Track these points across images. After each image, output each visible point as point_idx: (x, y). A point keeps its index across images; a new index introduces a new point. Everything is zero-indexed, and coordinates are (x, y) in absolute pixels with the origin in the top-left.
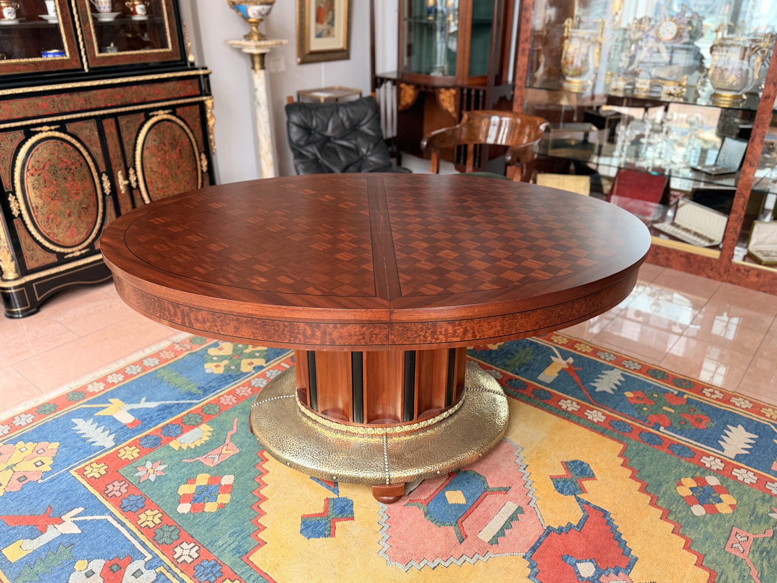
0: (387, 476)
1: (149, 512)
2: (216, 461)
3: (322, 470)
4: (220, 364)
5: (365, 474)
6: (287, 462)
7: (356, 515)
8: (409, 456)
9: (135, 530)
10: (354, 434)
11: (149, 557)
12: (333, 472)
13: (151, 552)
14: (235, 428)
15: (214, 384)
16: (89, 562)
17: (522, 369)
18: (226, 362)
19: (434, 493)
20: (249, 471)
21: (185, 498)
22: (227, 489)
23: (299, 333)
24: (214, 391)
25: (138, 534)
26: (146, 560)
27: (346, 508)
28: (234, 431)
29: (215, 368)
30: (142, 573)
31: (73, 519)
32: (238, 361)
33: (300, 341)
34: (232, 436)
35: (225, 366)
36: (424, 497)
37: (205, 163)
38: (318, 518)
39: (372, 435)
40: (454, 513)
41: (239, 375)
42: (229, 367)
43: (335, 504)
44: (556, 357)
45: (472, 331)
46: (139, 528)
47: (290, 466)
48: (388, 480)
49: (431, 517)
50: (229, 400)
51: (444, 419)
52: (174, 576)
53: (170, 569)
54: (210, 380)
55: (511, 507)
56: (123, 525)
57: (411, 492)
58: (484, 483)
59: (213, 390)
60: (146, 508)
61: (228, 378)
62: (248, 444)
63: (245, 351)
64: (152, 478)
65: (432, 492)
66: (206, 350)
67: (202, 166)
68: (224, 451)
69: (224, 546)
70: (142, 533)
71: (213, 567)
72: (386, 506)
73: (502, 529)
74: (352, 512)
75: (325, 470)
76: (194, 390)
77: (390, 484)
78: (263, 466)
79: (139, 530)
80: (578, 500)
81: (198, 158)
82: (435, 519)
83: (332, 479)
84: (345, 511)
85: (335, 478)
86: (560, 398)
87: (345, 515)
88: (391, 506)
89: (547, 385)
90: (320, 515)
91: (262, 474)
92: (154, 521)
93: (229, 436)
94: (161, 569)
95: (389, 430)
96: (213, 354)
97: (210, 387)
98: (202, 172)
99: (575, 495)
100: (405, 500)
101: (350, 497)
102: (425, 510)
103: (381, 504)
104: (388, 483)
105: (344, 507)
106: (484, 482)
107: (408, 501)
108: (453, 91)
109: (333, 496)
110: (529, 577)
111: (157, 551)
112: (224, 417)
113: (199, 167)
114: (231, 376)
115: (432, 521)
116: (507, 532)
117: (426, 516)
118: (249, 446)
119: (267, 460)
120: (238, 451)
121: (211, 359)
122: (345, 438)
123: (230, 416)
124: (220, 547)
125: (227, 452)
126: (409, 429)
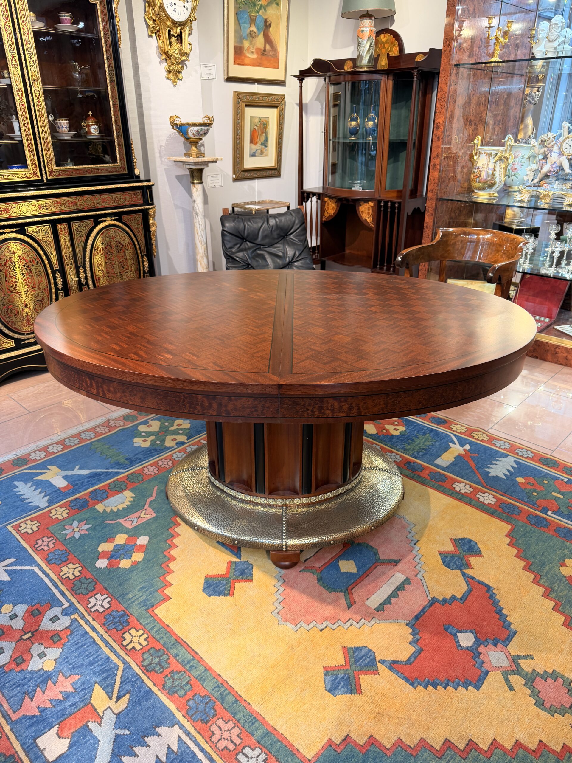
0: (284, 543)
1: (71, 566)
2: (135, 524)
3: (226, 534)
4: (147, 439)
5: (264, 541)
6: (195, 527)
7: (254, 578)
8: (305, 526)
9: (57, 580)
10: (257, 504)
11: (67, 605)
12: (235, 536)
13: (68, 600)
14: (154, 495)
15: (140, 456)
16: (14, 607)
17: (421, 454)
18: (153, 437)
19: (328, 562)
20: (162, 533)
21: (104, 555)
22: (141, 548)
23: (197, 404)
24: (139, 462)
25: (59, 584)
26: (63, 607)
27: (246, 571)
28: (153, 498)
29: (143, 442)
30: (59, 619)
31: (4, 568)
32: (164, 437)
33: (199, 411)
34: (151, 502)
35: (151, 441)
36: (318, 565)
37: (146, 264)
38: (220, 579)
39: (273, 505)
40: (346, 580)
41: (163, 449)
42: (155, 442)
43: (236, 567)
44: (455, 444)
45: (357, 408)
46: (61, 579)
47: (198, 530)
48: (284, 547)
49: (323, 583)
50: (152, 470)
52: (86, 623)
53: (84, 616)
54: (137, 452)
55: (399, 578)
56: (47, 575)
57: (307, 560)
58: (375, 555)
59: (138, 461)
60: (68, 562)
61: (153, 451)
62: (164, 509)
63: (170, 429)
64: (77, 536)
65: (326, 561)
66: (137, 426)
67: (144, 267)
68: (142, 515)
69: (134, 599)
70: (63, 584)
71: (121, 618)
72: (283, 571)
73: (389, 598)
74: (251, 575)
75: (228, 535)
76: (122, 460)
77: (286, 551)
78: (176, 530)
79: (61, 581)
80: (464, 574)
81: (140, 260)
82: (327, 586)
83: (234, 543)
84: (245, 573)
85: (236, 542)
86: (455, 481)
87: (245, 577)
88: (287, 571)
89: (443, 469)
90: (222, 575)
91: (173, 536)
92: (74, 573)
93: (148, 502)
94: (76, 616)
95: (288, 502)
96: (142, 430)
97: (137, 458)
98: (144, 272)
99: (461, 570)
100: (301, 567)
101: (251, 561)
102: (319, 576)
103: (279, 569)
104: (284, 549)
105: (244, 570)
106: (376, 554)
107: (303, 568)
108: (371, 204)
109: (235, 559)
110: (410, 643)
111: (74, 600)
112: (146, 485)
113: (142, 268)
114: (155, 450)
115: (324, 587)
116: (393, 600)
117: (318, 581)
118: (165, 511)
119: (180, 525)
120: (154, 515)
121: (140, 434)
122: (249, 507)
123: (152, 484)
124: (130, 599)
125: (145, 516)
126: (307, 501)
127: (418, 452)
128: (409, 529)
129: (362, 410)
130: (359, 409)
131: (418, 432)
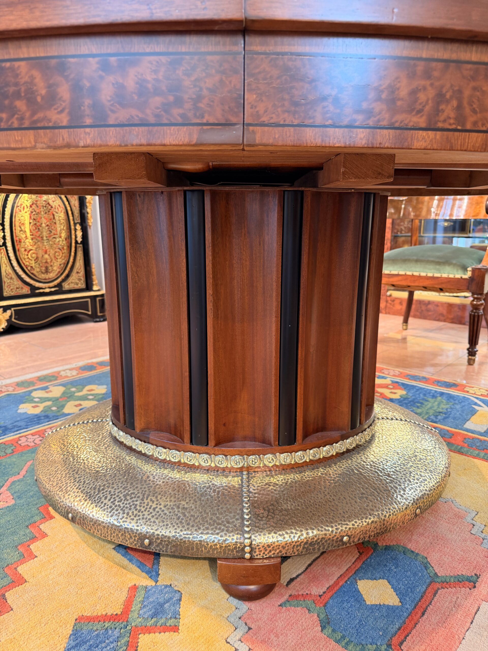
0: (247, 542)
3: (126, 525)
4: (39, 405)
5: (205, 537)
7: (183, 622)
8: (289, 506)
10: (192, 468)
12: (144, 529)
14: (23, 472)
15: (22, 424)
17: (439, 417)
18: (49, 403)
19: (336, 583)
20: (14, 533)
24: (17, 431)
27: (166, 606)
28: (20, 477)
29: (32, 409)
32: (64, 403)
34: (14, 483)
35: (44, 407)
36: (317, 590)
37: (79, 234)
38: (107, 624)
39: (224, 470)
40: (381, 624)
41: (57, 416)
42: (50, 408)
43: (146, 598)
44: (480, 406)
47: (73, 520)
48: (247, 549)
49: (334, 631)
50: (32, 440)
51: (348, 451)
54: (18, 419)
57: (292, 580)
58: (426, 568)
59: (16, 429)
61: (42, 418)
62: (31, 494)
63: (76, 394)
65: (331, 582)
66: (31, 392)
67: (76, 237)
72: (244, 606)
74: (176, 616)
75: (130, 526)
77: (251, 559)
78: (42, 527)
81: (73, 227)
82: (343, 637)
83: (142, 544)
84: (164, 612)
85: (147, 541)
87: (163, 621)
88: (254, 605)
89: (481, 434)
90: (114, 618)
91: (34, 539)
93: (8, 483)
95: (252, 460)
96: (36, 396)
97: (15, 426)
98: (76, 242)
100: (282, 595)
101: (178, 585)
102: (322, 616)
103: (235, 602)
104: (247, 556)
105: (162, 605)
106: (426, 565)
107: (286, 597)
109: (146, 582)
112: (14, 460)
113: (73, 237)
114: (47, 417)
115: (338, 641)
117: (323, 628)
118: (32, 497)
119: (52, 517)
120: (13, 502)
121: (32, 400)
122: (176, 475)
123: (25, 458)
126: (288, 461)
127: (436, 416)
128: (469, 519)
129: (467, 110)
130: (459, 107)
131: (425, 395)
